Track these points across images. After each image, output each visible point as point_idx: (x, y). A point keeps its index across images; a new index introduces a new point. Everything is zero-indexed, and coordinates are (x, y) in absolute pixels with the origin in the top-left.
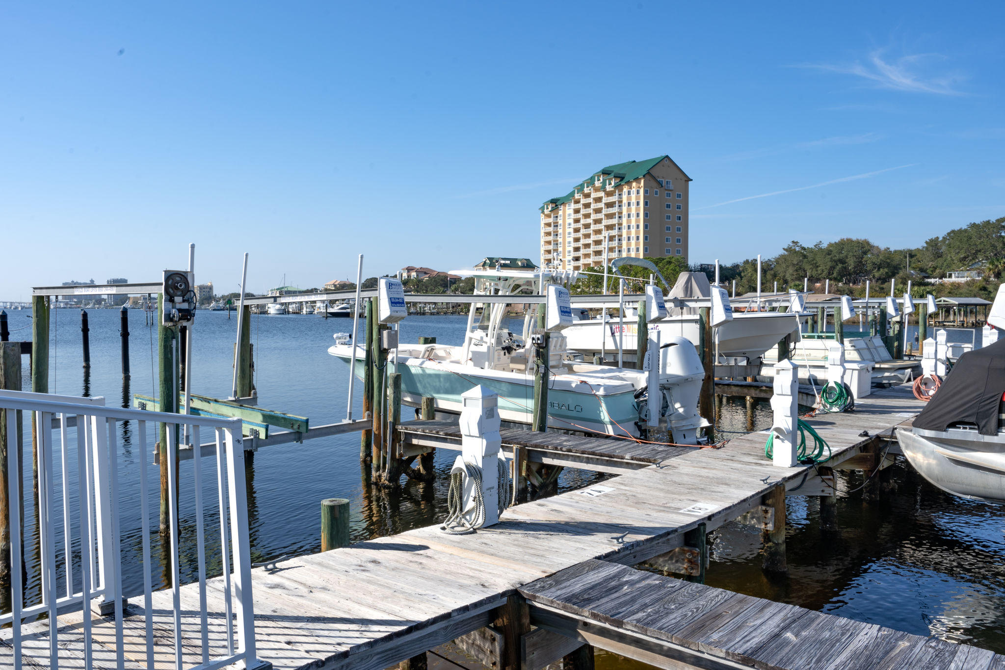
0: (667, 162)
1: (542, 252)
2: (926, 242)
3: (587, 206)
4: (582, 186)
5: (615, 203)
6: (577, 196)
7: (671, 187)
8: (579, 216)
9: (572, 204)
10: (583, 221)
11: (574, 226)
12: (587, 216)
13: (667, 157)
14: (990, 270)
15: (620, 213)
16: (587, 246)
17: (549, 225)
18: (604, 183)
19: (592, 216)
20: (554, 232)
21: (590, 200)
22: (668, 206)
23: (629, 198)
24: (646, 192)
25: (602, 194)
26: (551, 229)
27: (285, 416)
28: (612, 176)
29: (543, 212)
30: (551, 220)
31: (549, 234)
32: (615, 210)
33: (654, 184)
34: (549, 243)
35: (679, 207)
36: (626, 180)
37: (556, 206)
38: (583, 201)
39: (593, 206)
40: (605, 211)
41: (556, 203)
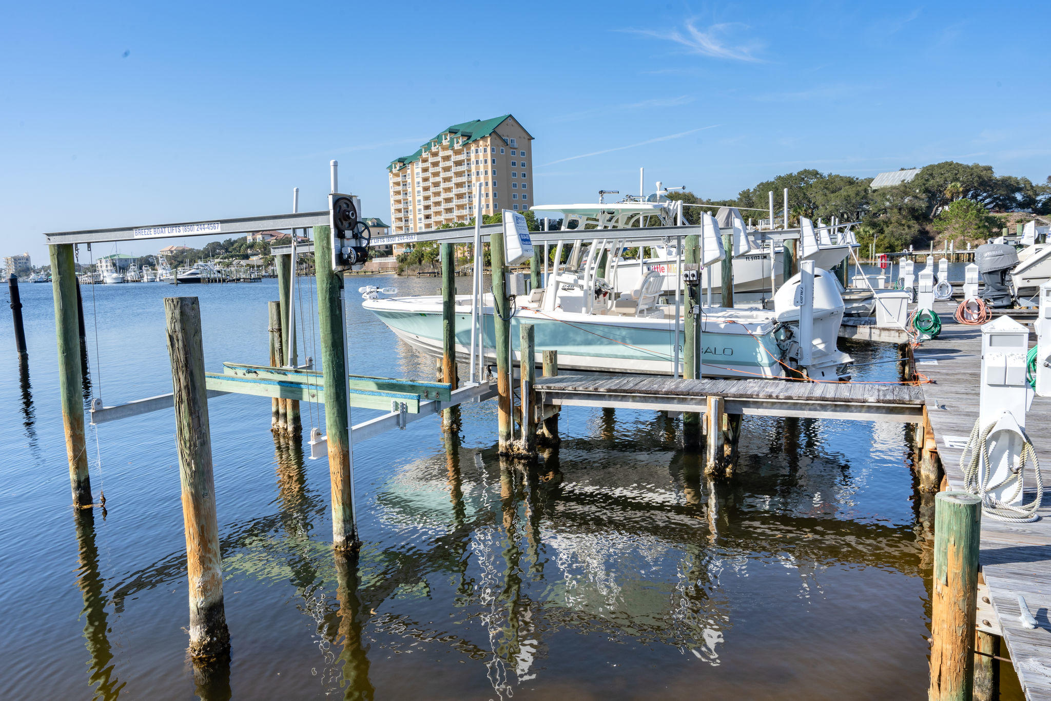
0: (510, 121)
1: (393, 211)
2: (740, 194)
3: (435, 164)
4: (429, 144)
5: (463, 161)
6: (424, 155)
7: (516, 145)
8: (428, 174)
9: (420, 163)
10: (432, 180)
11: (422, 184)
12: (436, 174)
13: (510, 116)
14: (794, 216)
15: (469, 171)
16: (437, 204)
17: (398, 184)
18: (452, 141)
19: (441, 174)
20: (403, 191)
21: (439, 159)
22: (514, 164)
23: (477, 157)
24: (493, 150)
25: (450, 152)
26: (400, 188)
27: (415, 384)
28: (459, 135)
29: (391, 171)
30: (400, 179)
31: (398, 193)
32: (464, 168)
33: (499, 142)
34: (399, 202)
35: (523, 165)
36: (473, 138)
37: (404, 165)
38: (431, 160)
39: (442, 165)
40: (454, 169)
41: (403, 162)
